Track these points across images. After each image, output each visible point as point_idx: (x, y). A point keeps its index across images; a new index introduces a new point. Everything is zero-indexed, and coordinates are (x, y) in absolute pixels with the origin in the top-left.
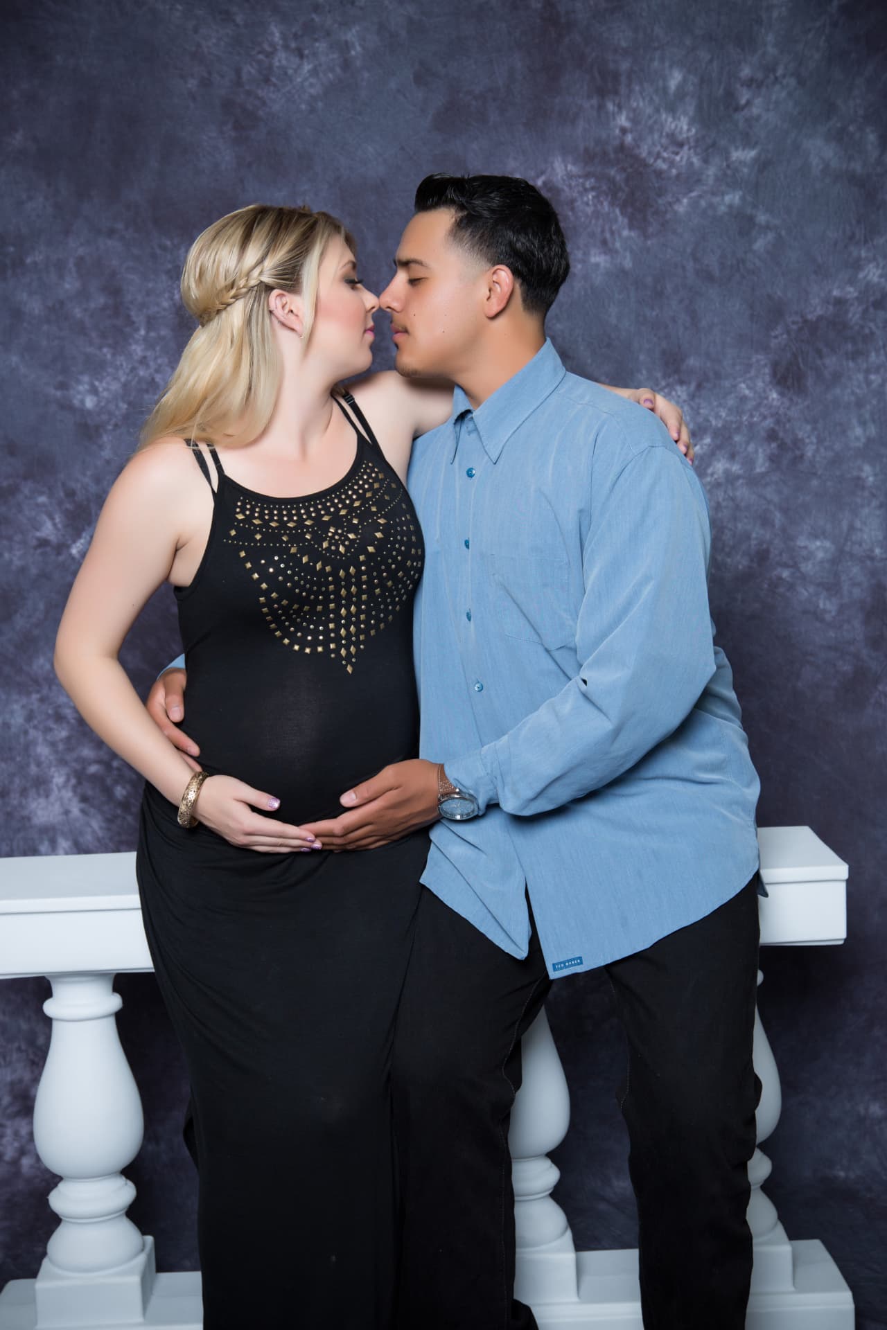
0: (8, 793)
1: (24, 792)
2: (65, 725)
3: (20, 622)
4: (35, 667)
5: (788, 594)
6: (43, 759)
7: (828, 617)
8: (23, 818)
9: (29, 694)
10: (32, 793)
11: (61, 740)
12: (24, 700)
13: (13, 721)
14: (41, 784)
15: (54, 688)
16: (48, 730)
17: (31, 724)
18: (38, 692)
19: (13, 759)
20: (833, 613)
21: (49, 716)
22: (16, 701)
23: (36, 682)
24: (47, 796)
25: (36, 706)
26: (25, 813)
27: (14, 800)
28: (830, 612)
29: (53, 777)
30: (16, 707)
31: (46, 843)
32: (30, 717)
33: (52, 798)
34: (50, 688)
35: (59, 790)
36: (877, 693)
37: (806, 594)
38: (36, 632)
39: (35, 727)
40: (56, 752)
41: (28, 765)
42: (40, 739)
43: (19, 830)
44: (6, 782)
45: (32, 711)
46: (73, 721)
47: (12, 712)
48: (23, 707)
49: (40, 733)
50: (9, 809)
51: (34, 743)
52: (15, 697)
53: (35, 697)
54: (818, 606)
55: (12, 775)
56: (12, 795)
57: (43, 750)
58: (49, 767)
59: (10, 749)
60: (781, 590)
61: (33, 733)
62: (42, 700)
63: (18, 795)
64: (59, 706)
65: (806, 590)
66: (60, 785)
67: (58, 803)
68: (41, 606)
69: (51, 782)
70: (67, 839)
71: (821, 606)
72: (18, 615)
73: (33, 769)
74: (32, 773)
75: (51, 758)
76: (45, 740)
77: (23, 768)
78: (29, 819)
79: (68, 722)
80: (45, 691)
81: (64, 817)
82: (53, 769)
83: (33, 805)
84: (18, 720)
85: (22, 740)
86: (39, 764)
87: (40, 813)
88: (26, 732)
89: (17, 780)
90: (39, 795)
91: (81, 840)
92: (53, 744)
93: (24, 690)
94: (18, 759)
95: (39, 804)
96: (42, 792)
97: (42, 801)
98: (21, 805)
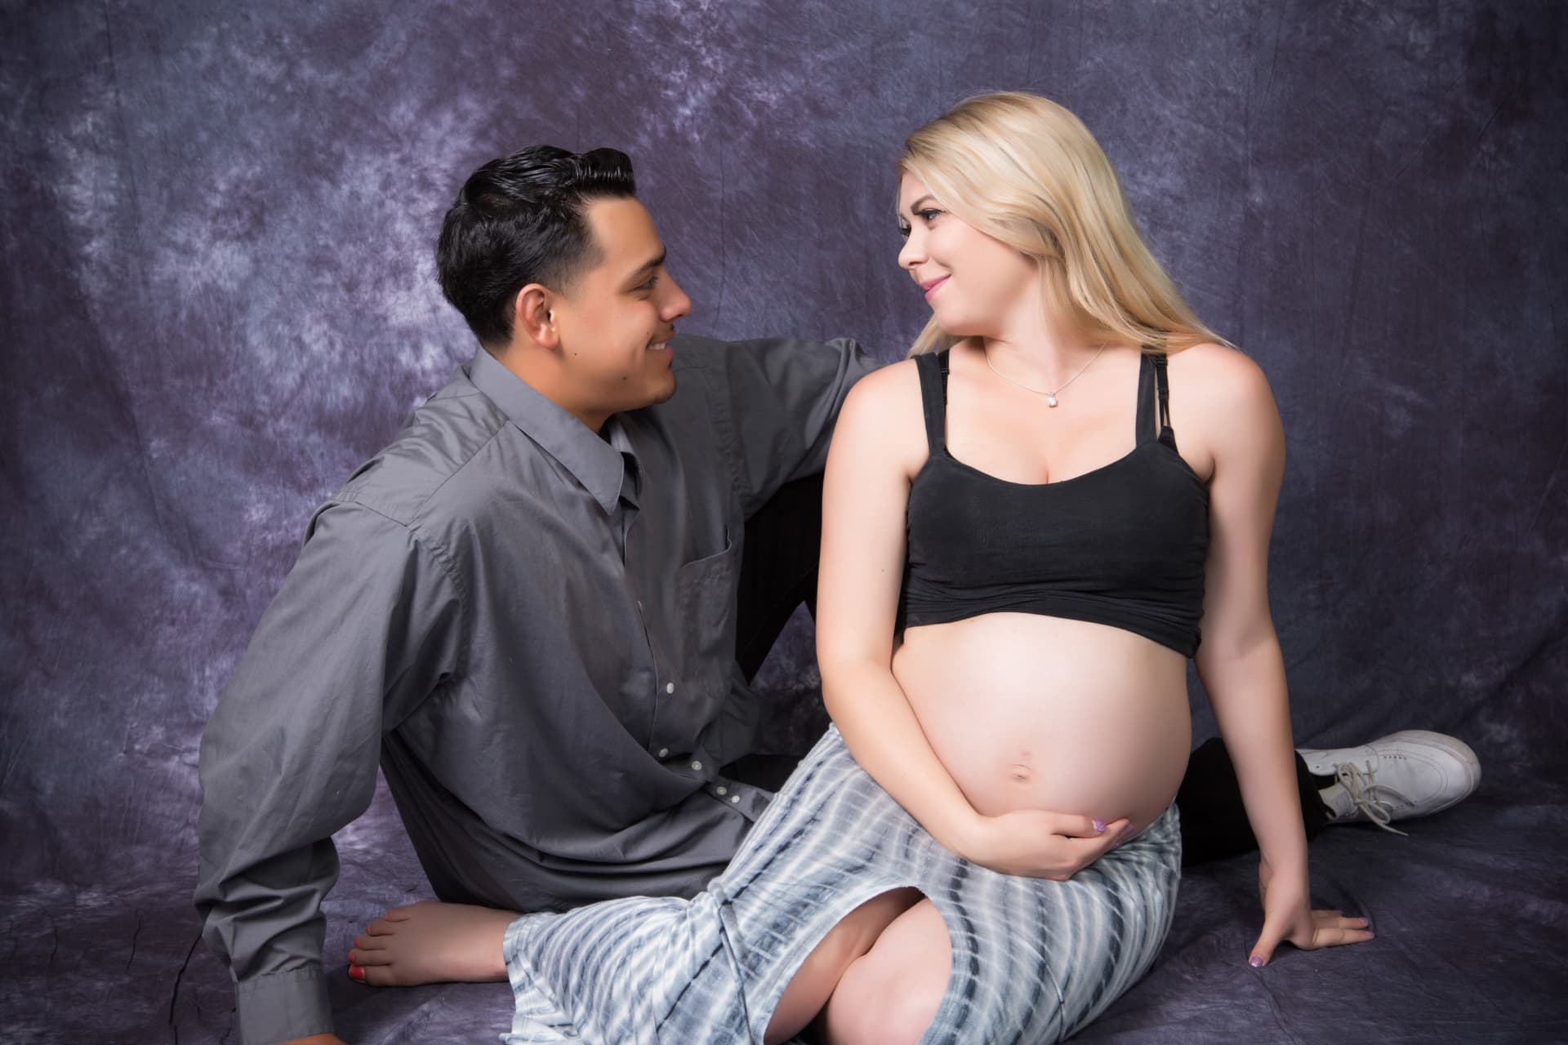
0: (357, 285)
1: (378, 283)
2: (433, 194)
3: (375, 57)
4: (393, 118)
5: (1369, 24)
6: (404, 239)
7: (1420, 54)
8: (377, 318)
9: (385, 153)
10: (389, 283)
11: (428, 214)
12: (378, 163)
13: (364, 190)
14: (401, 272)
15: (419, 144)
16: (411, 200)
17: (389, 194)
18: (398, 150)
19: (363, 240)
20: (1427, 49)
21: (411, 183)
22: (369, 163)
23: (395, 137)
24: (409, 289)
25: (394, 169)
26: (380, 311)
27: (365, 294)
28: (1422, 47)
29: (416, 263)
30: (368, 170)
31: (408, 350)
32: (386, 185)
33: (417, 290)
34: (413, 145)
35: (425, 280)
36: (1480, 154)
37: (1392, 23)
38: (395, 71)
39: (394, 197)
40: (421, 230)
41: (384, 248)
42: (400, 213)
43: (371, 334)
44: (355, 270)
45: (389, 175)
46: (443, 189)
47: (363, 178)
48: (378, 170)
49: (400, 204)
50: (358, 306)
51: (390, 218)
52: (367, 157)
53: (393, 156)
54: (1407, 40)
55: (362, 262)
56: (363, 288)
57: (403, 227)
58: (412, 250)
59: (360, 227)
60: (1360, 18)
61: (390, 205)
62: (403, 161)
63: (370, 288)
64: (426, 169)
65: (1392, 18)
66: (426, 273)
67: (424, 297)
68: (403, 36)
69: (415, 269)
70: (435, 345)
71: (1412, 39)
72: (372, 47)
73: (390, 253)
74: (389, 258)
75: (416, 238)
76: (407, 214)
77: (376, 251)
78: (385, 319)
79: (437, 191)
80: (407, 150)
81: (432, 315)
82: (417, 253)
83: (391, 301)
84: (371, 188)
85: (376, 215)
86: (398, 247)
87: (399, 310)
88: (381, 204)
89: (369, 268)
90: (399, 288)
91: (454, 345)
92: (417, 219)
93: (380, 147)
94: (371, 240)
95: (398, 298)
96: (402, 283)
97: (402, 294)
98: (374, 301)
